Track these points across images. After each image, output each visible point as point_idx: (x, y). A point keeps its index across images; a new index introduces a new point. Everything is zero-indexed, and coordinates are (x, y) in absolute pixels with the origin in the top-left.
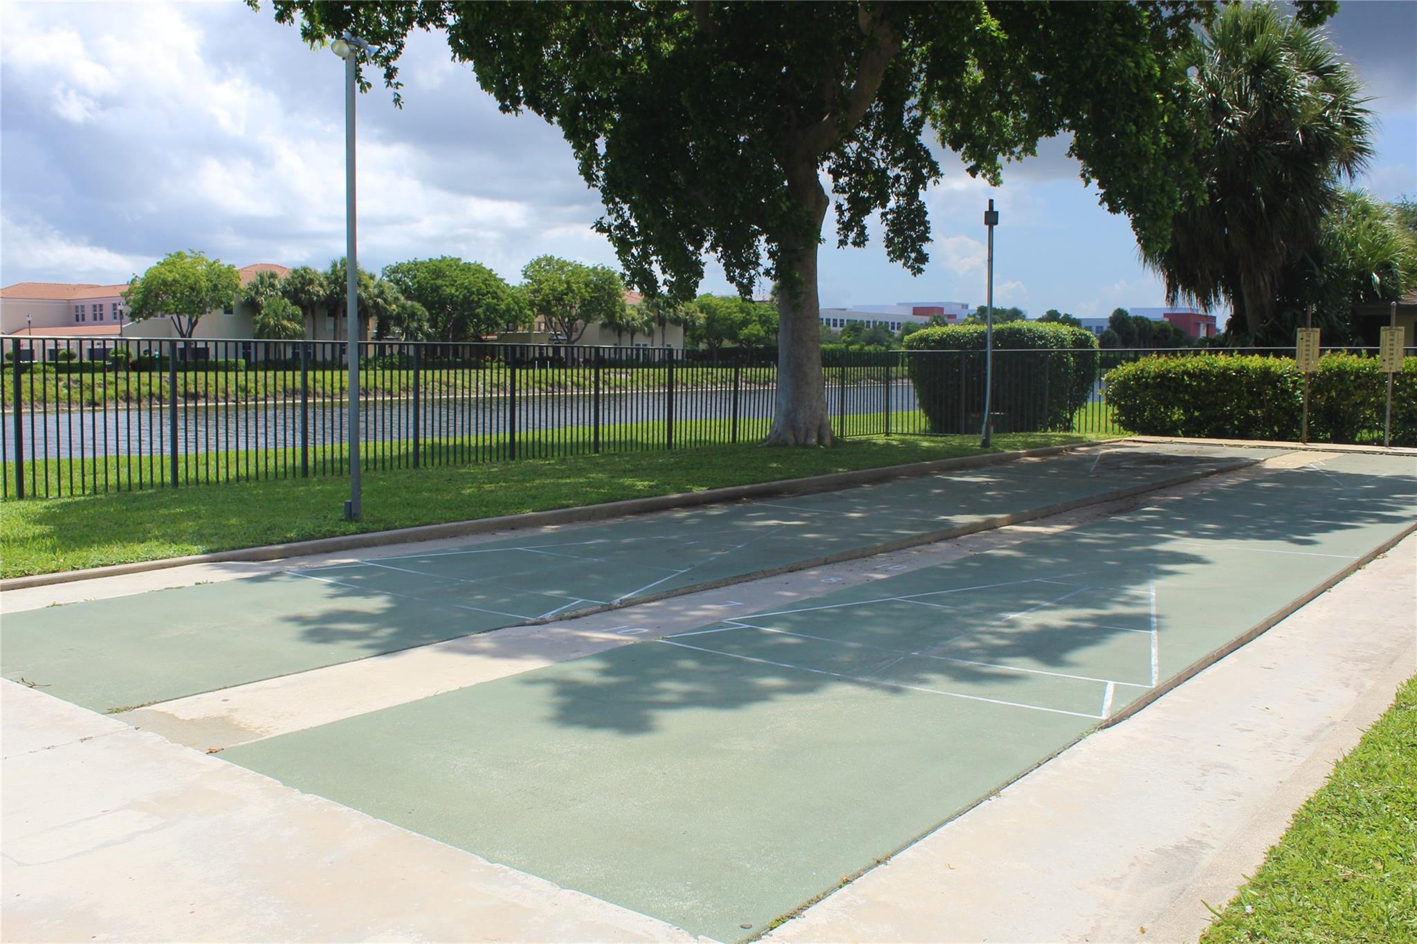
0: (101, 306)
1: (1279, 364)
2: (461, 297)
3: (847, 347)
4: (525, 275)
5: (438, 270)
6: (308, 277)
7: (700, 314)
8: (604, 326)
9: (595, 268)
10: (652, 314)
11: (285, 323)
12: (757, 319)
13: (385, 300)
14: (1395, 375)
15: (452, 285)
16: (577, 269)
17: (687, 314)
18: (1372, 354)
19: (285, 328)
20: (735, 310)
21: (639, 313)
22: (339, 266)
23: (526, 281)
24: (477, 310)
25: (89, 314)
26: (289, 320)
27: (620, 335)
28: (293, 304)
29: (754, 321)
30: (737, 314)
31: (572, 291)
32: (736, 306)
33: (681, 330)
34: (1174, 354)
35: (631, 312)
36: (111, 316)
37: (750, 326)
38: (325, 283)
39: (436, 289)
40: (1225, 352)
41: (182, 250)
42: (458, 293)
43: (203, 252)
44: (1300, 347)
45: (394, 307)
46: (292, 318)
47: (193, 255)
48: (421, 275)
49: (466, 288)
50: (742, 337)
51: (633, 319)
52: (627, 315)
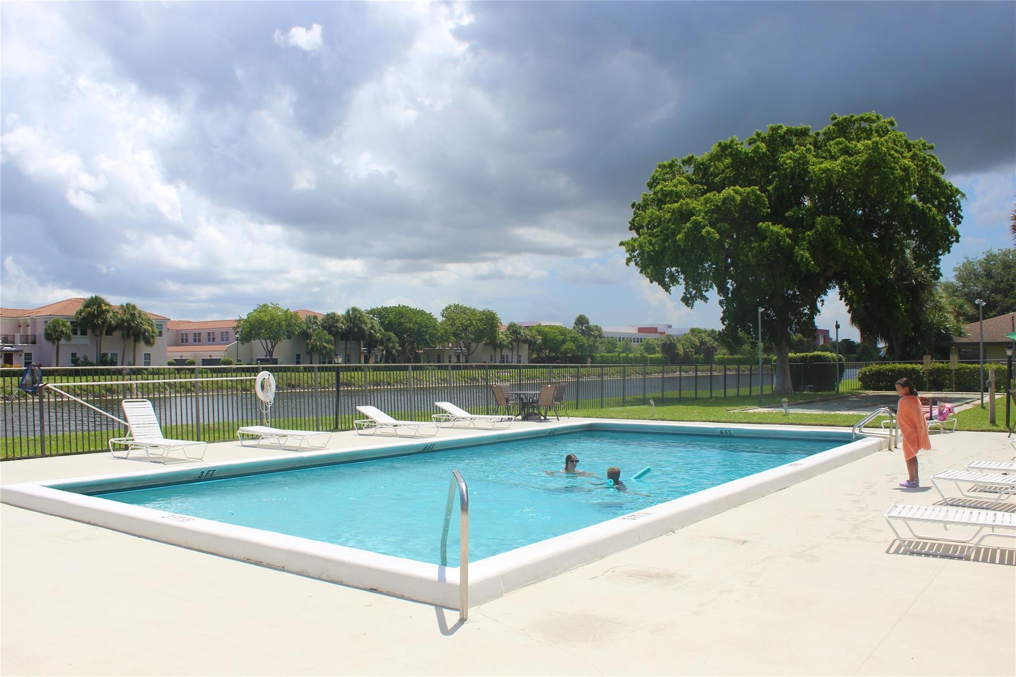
0: (199, 334)
1: (918, 367)
2: (416, 329)
3: (619, 355)
4: (443, 316)
5: (401, 312)
6: (336, 318)
7: (538, 337)
8: (486, 344)
9: (484, 311)
10: (513, 337)
11: (325, 344)
12: (570, 339)
13: (374, 331)
14: (955, 370)
15: (410, 322)
16: (473, 312)
17: (531, 337)
18: (947, 362)
19: (325, 348)
20: (558, 334)
21: (506, 337)
22: (351, 312)
23: (444, 319)
24: (426, 337)
25: (191, 339)
26: (327, 343)
27: (495, 350)
28: (329, 334)
29: (569, 340)
30: (559, 337)
31: (473, 324)
32: (558, 332)
33: (527, 346)
34: (882, 363)
35: (502, 336)
36: (207, 340)
37: (567, 343)
38: (345, 322)
39: (400, 324)
40: (898, 363)
41: (266, 303)
42: (414, 327)
43: (278, 304)
44: (925, 361)
45: (379, 335)
46: (328, 342)
47: (273, 306)
48: (391, 316)
49: (419, 324)
50: (562, 350)
51: (503, 340)
52: (500, 338)
